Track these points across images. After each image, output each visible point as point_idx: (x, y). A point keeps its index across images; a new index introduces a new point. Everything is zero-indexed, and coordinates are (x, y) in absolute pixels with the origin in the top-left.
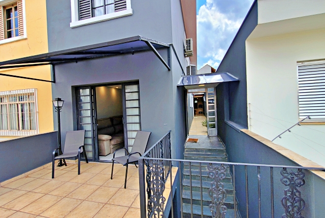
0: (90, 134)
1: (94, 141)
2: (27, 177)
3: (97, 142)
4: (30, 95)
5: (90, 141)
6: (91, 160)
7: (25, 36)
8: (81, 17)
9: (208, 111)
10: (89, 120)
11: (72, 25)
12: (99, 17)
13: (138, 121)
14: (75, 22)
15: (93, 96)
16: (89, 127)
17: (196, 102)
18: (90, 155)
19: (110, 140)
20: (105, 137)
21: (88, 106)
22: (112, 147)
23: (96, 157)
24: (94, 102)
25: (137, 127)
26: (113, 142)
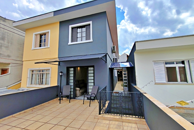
0: (72, 87)
1: (74, 90)
2: (49, 103)
3: (75, 90)
4: (47, 70)
5: (72, 90)
6: (72, 98)
7: (49, 47)
8: (72, 41)
9: (124, 78)
10: (72, 81)
11: (69, 44)
12: (79, 42)
13: (93, 82)
14: (70, 43)
15: (75, 71)
16: (72, 84)
17: (119, 73)
18: (72, 96)
19: (79, 90)
20: (78, 89)
21: (72, 75)
22: (80, 93)
23: (74, 97)
24: (75, 74)
25: (93, 84)
26: (81, 91)
